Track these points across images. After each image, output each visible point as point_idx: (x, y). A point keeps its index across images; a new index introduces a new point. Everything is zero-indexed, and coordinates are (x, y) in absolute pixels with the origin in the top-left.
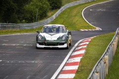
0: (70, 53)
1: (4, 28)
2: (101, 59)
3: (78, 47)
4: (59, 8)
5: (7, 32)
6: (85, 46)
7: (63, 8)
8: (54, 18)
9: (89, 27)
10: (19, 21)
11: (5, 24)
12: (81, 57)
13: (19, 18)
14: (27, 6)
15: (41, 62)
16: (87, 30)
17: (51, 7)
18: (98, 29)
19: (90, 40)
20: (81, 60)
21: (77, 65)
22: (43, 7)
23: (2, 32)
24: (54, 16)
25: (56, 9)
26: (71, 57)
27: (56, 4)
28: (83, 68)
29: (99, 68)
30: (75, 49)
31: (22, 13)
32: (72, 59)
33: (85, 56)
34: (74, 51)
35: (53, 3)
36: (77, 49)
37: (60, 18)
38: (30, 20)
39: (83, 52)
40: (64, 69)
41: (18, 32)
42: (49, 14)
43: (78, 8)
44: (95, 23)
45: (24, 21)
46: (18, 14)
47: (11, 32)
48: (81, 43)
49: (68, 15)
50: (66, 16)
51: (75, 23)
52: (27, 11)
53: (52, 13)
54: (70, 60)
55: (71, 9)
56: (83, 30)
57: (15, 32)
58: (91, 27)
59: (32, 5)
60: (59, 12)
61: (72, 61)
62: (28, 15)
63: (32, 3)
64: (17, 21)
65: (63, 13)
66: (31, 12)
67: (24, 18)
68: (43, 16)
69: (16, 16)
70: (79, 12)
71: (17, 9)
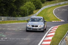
0: (46, 34)
1: (9, 19)
2: (64, 38)
3: (50, 31)
4: (40, 8)
5: (10, 22)
6: (55, 31)
7: (42, 9)
8: (37, 14)
9: (57, 19)
10: (17, 16)
11: (9, 18)
12: (52, 37)
13: (17, 14)
14: (22, 7)
15: (29, 39)
16: (56, 21)
17: (35, 8)
18: (62, 21)
19: (58, 27)
20: (53, 38)
21: (50, 41)
22: (31, 8)
23: (8, 22)
24: (37, 13)
25: (38, 9)
26: (46, 37)
27: (39, 6)
28: (53, 43)
29: (63, 43)
30: (49, 32)
31: (19, 11)
32: (47, 38)
33: (54, 36)
34: (48, 33)
35: (37, 6)
36: (50, 32)
37: (41, 14)
38: (24, 15)
39: (53, 34)
40: (42, 44)
41: (17, 22)
42: (34, 12)
43: (51, 8)
44: (61, 17)
45: (20, 15)
46: (17, 12)
47: (13, 22)
48: (52, 28)
49: (45, 13)
50: (44, 13)
51: (49, 17)
52: (22, 10)
53: (36, 11)
54: (46, 38)
55: (47, 9)
56: (53, 21)
57: (15, 22)
58: (58, 20)
59: (25, 7)
60: (40, 11)
61: (47, 39)
62: (22, 13)
63: (24, 6)
64: (16, 16)
65: (42, 11)
66: (24, 11)
67: (20, 14)
68: (31, 13)
69: (16, 13)
70: (51, 11)
71: (16, 9)
